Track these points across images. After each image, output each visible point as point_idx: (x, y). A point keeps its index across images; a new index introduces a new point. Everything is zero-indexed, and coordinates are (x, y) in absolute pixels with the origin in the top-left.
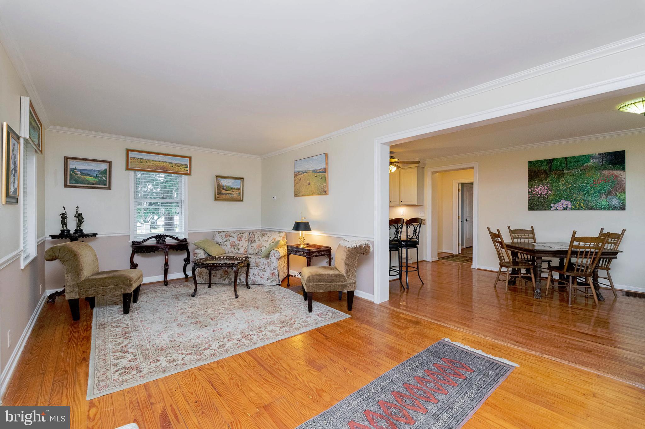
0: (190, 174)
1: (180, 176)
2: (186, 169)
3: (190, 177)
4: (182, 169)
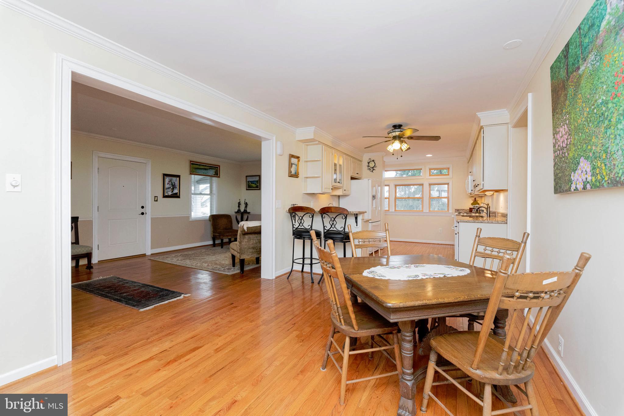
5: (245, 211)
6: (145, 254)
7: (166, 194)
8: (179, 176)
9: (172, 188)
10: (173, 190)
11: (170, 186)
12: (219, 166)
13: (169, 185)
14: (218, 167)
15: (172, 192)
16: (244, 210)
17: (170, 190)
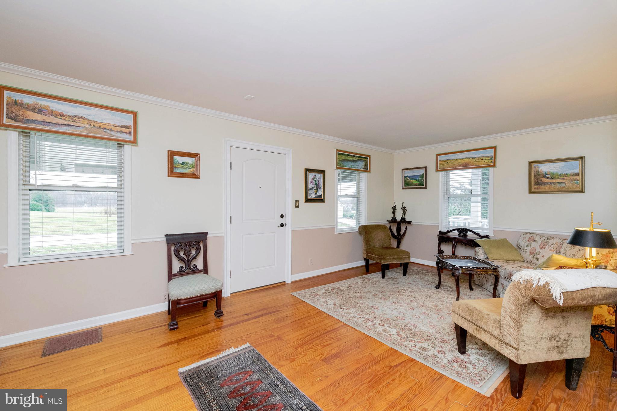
0: (494, 166)
1: (488, 169)
2: (490, 161)
3: (495, 169)
4: (487, 162)
5: (403, 220)
6: (285, 281)
7: (309, 198)
8: (323, 172)
9: (315, 188)
10: (317, 192)
11: (314, 186)
12: (369, 156)
13: (313, 184)
14: (368, 158)
15: (316, 193)
16: (402, 218)
17: (313, 191)
